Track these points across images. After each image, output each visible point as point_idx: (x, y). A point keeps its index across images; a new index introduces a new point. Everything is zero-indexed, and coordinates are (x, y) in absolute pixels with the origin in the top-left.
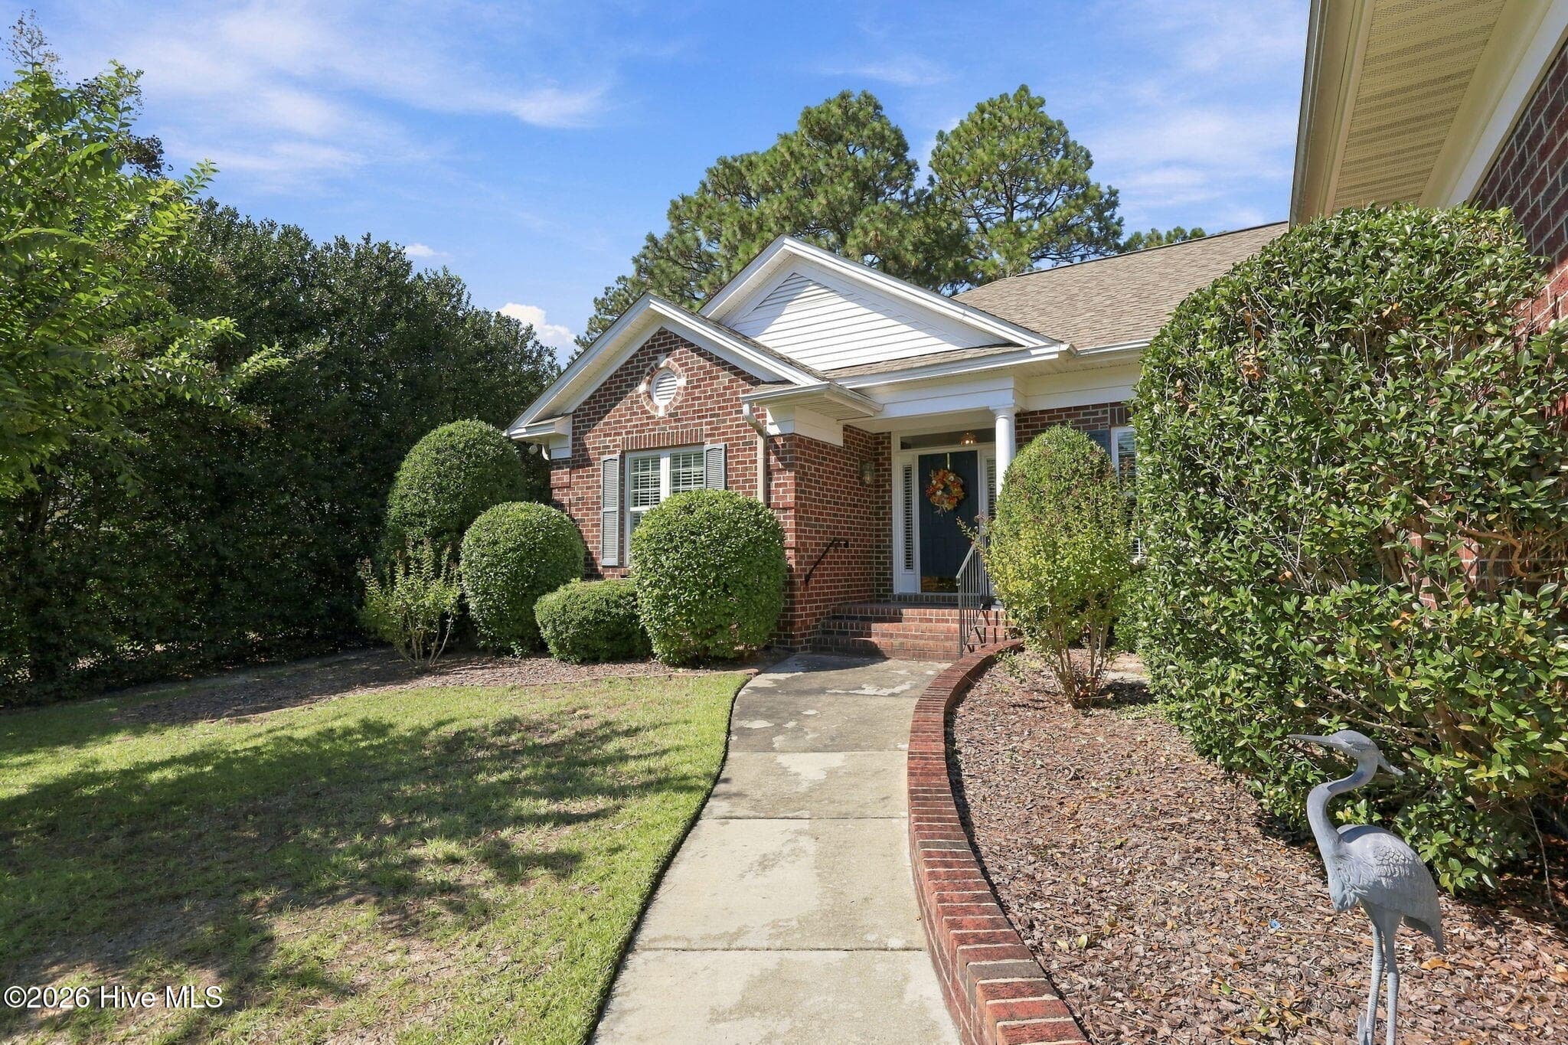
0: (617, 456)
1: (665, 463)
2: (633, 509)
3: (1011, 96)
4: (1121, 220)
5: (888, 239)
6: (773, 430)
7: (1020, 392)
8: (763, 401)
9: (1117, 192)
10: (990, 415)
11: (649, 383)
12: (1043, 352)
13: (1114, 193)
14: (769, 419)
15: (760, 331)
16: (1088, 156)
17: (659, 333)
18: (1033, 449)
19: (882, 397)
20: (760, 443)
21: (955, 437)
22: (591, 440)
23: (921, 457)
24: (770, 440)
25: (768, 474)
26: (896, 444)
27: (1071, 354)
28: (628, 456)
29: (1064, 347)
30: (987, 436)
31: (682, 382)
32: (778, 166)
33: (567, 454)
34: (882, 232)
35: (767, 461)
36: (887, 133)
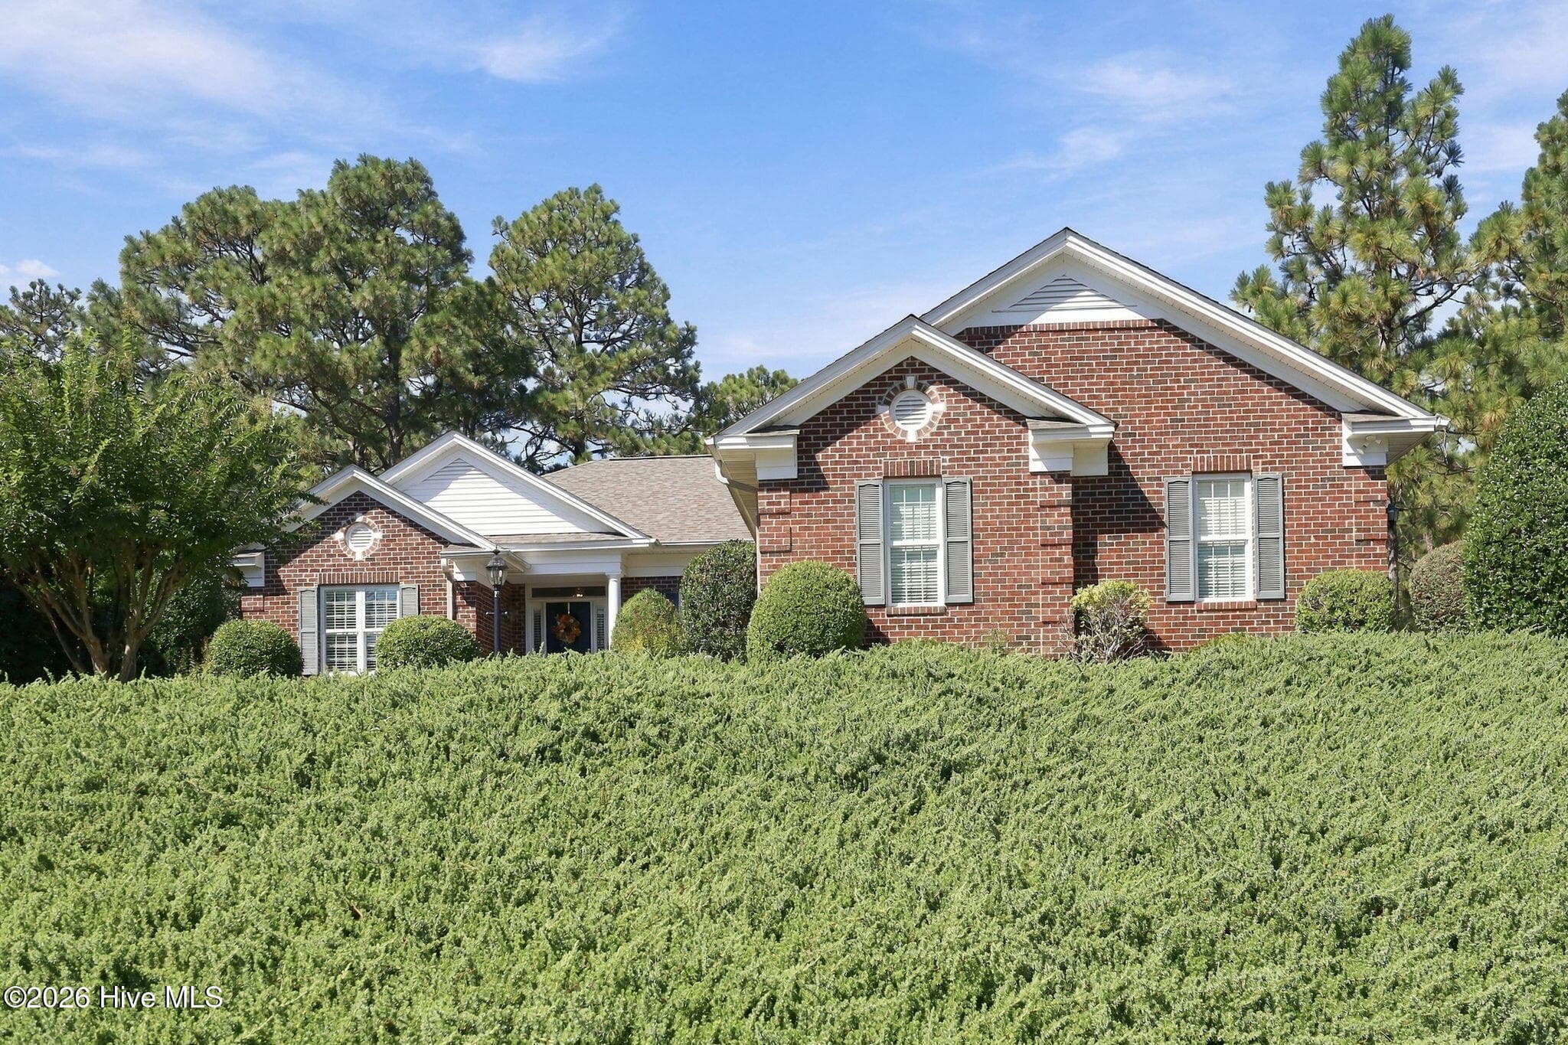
0: (314, 587)
1: (360, 597)
2: (328, 631)
3: (582, 192)
4: (697, 364)
5: (451, 358)
6: (460, 577)
7: (625, 566)
8: (452, 557)
9: (695, 330)
10: (605, 579)
11: (345, 532)
12: (640, 542)
13: (691, 331)
14: (456, 569)
15: (429, 497)
16: (665, 289)
17: (355, 495)
18: (632, 603)
19: (530, 560)
20: (449, 585)
21: (570, 591)
22: (284, 572)
23: (548, 604)
24: (456, 585)
25: (455, 607)
26: (528, 593)
27: (657, 544)
28: (323, 589)
29: (653, 540)
30: (602, 591)
31: (379, 535)
32: (305, 237)
33: (261, 583)
34: (445, 350)
35: (454, 598)
36: (442, 221)
